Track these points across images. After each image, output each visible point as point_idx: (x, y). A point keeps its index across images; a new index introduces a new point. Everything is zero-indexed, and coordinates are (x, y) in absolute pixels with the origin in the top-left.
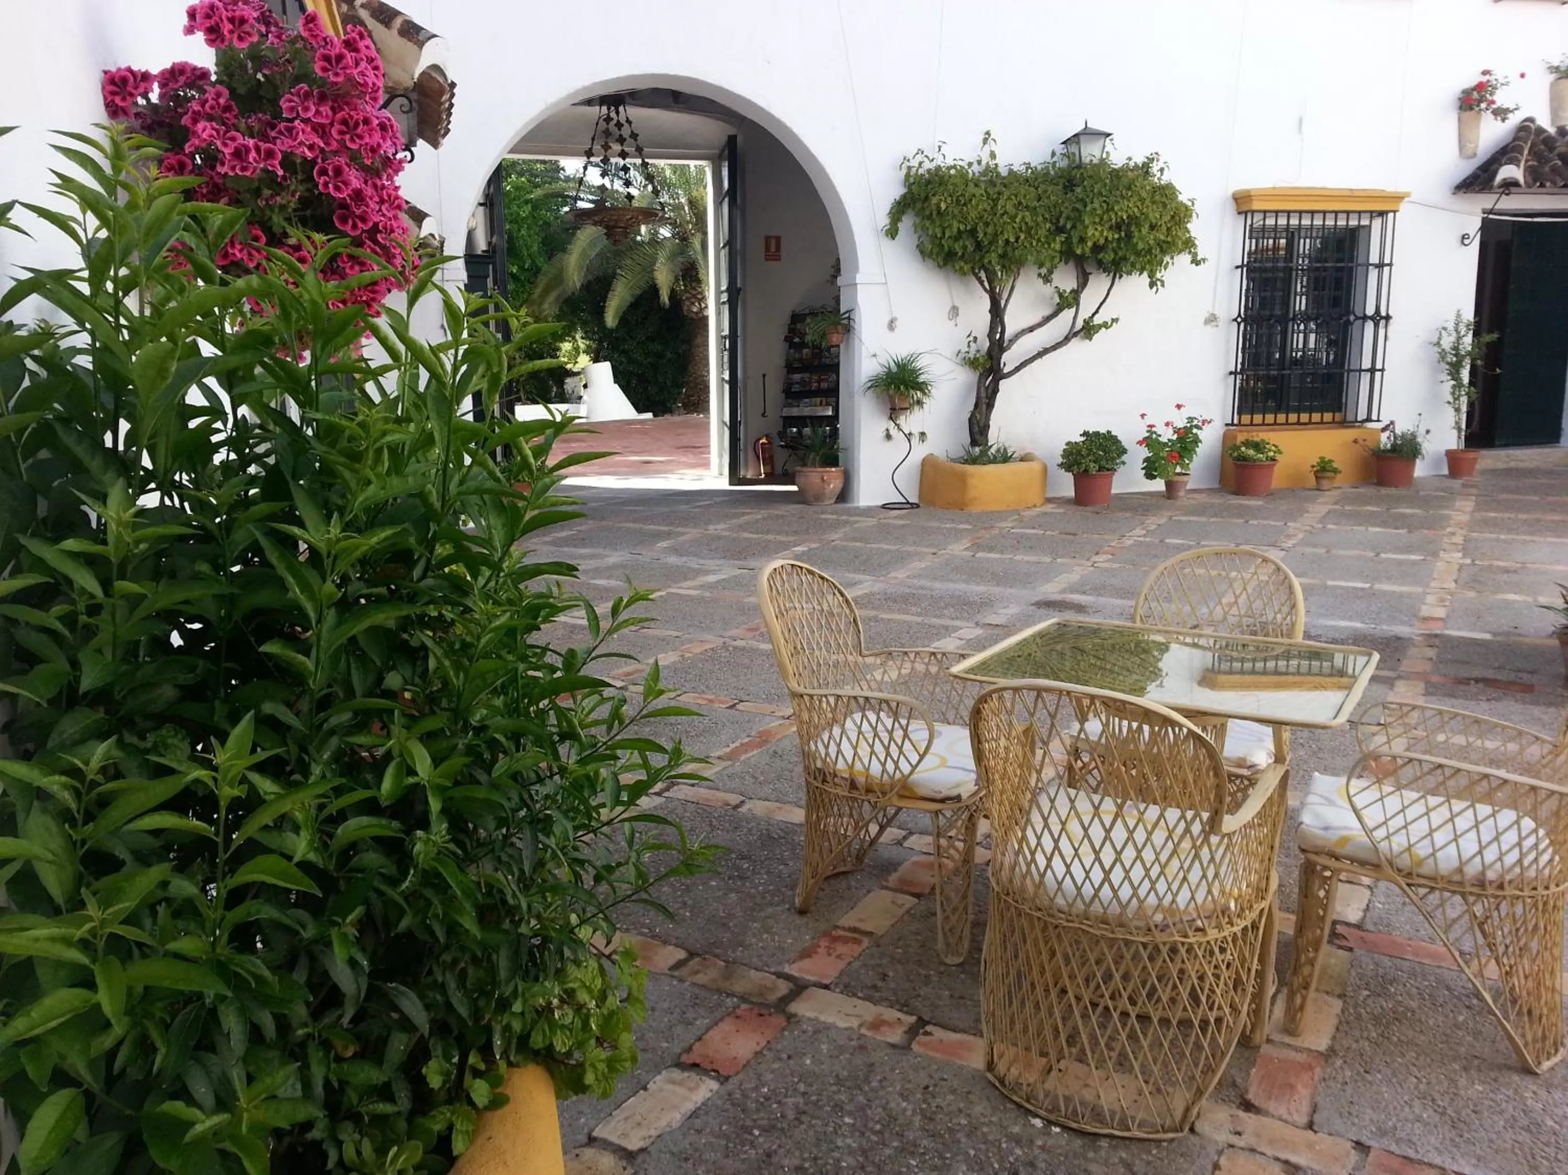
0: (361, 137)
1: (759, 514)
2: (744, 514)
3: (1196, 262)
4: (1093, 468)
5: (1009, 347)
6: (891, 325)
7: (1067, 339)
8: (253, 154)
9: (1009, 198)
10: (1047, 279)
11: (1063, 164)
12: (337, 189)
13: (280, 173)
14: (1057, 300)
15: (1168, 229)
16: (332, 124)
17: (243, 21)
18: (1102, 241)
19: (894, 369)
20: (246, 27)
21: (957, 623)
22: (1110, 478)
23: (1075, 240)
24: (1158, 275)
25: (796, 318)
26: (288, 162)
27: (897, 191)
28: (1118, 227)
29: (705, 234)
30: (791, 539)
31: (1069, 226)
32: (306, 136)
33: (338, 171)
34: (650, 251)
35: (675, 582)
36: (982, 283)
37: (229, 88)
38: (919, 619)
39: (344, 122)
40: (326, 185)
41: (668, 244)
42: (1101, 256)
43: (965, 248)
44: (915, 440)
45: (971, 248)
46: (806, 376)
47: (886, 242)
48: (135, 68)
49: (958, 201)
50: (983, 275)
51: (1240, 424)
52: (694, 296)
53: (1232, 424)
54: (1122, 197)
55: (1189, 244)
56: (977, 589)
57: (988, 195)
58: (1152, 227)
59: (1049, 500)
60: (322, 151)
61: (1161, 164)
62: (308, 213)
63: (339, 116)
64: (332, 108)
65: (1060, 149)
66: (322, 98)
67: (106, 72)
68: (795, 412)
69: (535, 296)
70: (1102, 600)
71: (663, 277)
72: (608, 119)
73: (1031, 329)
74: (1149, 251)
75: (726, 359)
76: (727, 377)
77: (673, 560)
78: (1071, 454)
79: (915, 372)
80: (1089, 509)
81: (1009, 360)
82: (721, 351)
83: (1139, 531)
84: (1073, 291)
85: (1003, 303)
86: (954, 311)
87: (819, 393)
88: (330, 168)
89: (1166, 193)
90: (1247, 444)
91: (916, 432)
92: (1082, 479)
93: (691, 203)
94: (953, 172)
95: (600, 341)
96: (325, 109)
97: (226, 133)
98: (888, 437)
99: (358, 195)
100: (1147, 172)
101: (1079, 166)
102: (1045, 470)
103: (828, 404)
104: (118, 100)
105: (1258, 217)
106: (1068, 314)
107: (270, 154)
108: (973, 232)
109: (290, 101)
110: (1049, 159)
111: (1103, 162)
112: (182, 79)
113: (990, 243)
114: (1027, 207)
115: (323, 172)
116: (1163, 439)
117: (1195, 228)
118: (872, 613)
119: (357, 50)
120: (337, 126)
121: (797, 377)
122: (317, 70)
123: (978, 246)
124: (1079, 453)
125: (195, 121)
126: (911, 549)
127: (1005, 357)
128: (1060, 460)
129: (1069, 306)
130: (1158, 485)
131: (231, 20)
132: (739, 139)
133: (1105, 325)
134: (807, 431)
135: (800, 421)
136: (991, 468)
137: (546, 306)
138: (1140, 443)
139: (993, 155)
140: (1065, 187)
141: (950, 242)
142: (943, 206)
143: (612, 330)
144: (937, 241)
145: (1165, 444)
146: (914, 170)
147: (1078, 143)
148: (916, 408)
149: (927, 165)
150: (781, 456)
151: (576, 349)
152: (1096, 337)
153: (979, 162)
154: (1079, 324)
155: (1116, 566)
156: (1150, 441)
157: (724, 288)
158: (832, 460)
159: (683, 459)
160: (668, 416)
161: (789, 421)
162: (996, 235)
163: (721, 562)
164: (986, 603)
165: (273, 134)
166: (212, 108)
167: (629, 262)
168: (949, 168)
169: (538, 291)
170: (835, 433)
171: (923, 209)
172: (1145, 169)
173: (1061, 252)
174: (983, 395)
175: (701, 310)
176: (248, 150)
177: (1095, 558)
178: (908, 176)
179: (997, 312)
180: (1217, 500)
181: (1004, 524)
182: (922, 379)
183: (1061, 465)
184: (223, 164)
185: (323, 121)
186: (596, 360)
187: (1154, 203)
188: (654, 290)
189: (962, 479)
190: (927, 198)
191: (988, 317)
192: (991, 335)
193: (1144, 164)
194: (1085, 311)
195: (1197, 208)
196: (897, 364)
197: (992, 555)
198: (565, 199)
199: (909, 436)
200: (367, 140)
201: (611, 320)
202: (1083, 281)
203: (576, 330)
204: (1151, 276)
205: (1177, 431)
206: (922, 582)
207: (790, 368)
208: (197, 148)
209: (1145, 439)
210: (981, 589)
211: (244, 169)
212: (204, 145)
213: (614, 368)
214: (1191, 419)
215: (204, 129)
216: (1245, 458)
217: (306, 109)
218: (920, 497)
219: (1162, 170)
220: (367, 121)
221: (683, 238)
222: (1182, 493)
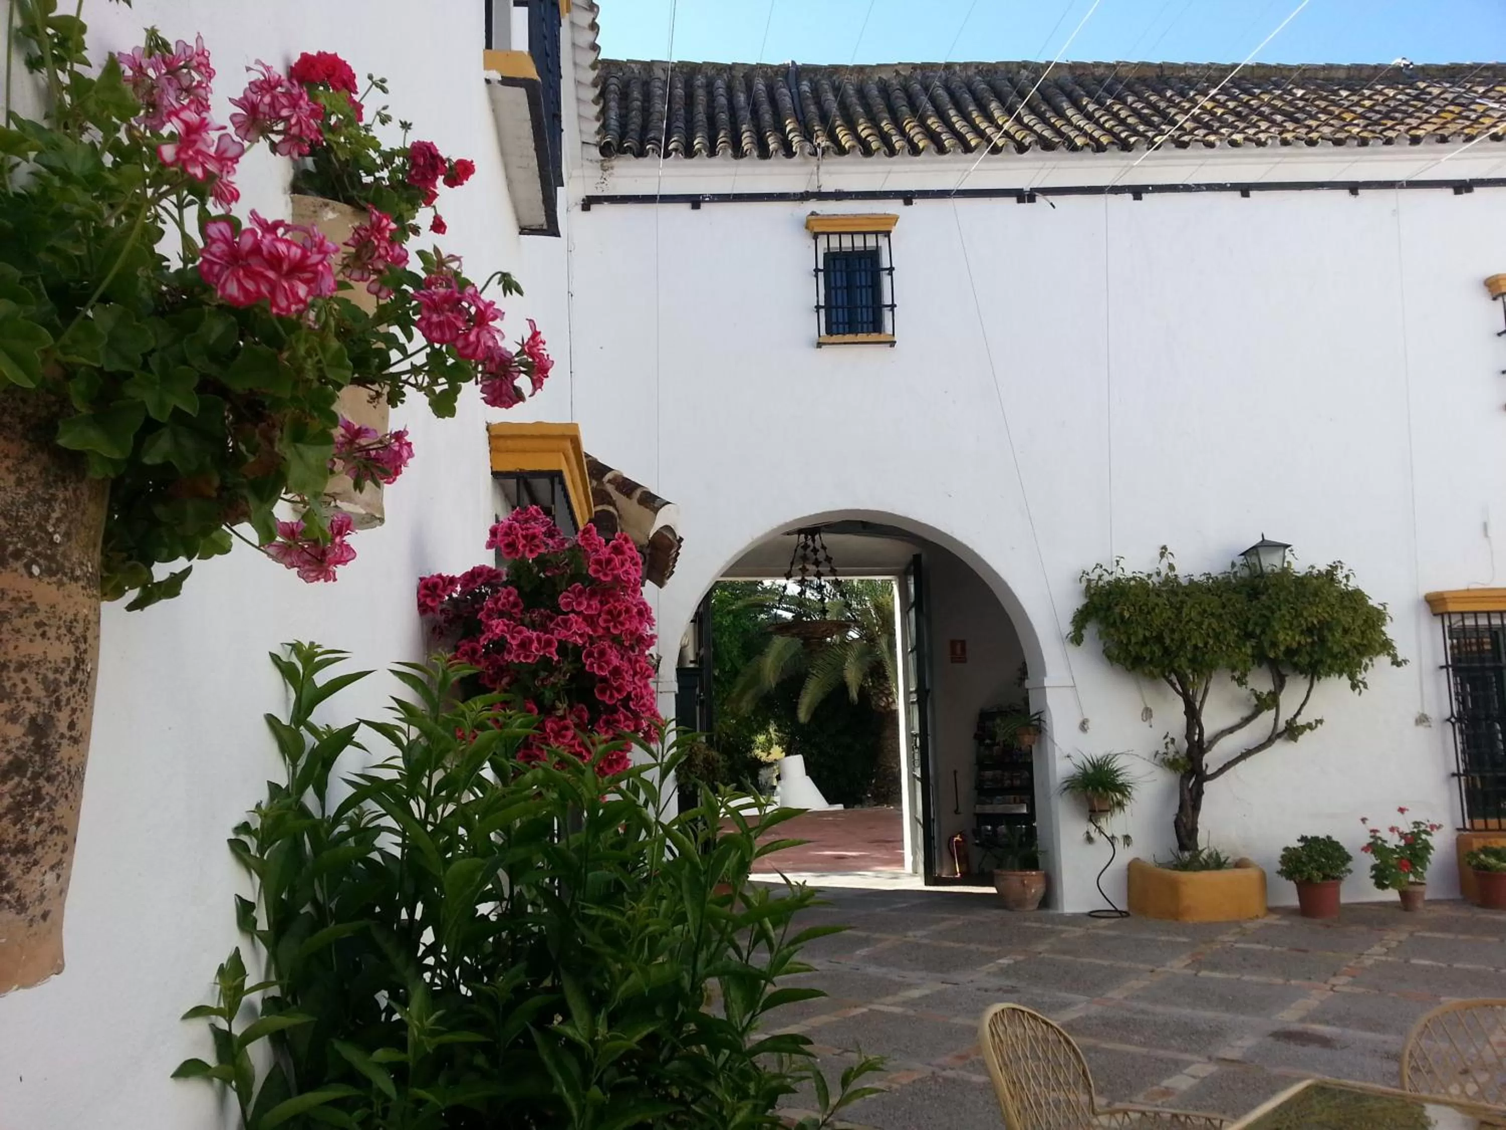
0: (622, 624)
1: (958, 920)
2: (943, 919)
3: (1396, 663)
4: (1317, 876)
5: (1209, 748)
6: (1083, 726)
7: (1270, 741)
8: (535, 644)
9: (1193, 606)
10: (1241, 682)
11: (1245, 573)
12: (601, 668)
13: (556, 658)
14: (1254, 701)
15: (1363, 633)
16: (599, 615)
17: (534, 536)
18: (1295, 645)
19: (1090, 770)
20: (537, 542)
21: (1186, 1057)
22: (1337, 886)
23: (1266, 645)
24: (1359, 677)
25: (985, 717)
26: (563, 649)
27: (1078, 602)
28: (1310, 631)
29: (892, 634)
30: (995, 949)
31: (1258, 631)
32: (578, 625)
33: (602, 653)
34: (839, 651)
35: (877, 997)
36: (1173, 685)
37: (517, 588)
38: (1144, 1050)
39: (609, 612)
40: (591, 664)
41: (855, 645)
42: (1296, 659)
43: (1153, 653)
44: (1120, 845)
45: (1158, 653)
46: (999, 772)
47: (1072, 648)
48: (444, 575)
49: (1141, 610)
50: (1174, 678)
51: (1473, 829)
52: (882, 692)
53: (1465, 829)
54: (1310, 603)
55: (1387, 646)
56: (1206, 1015)
57: (1171, 604)
58: (1346, 631)
59: (1271, 910)
60: (590, 637)
61: (1345, 571)
62: (574, 686)
63: (606, 608)
64: (601, 602)
65: (1240, 561)
66: (593, 594)
67: (421, 579)
68: (988, 809)
69: (734, 695)
70: (1350, 1032)
71: (852, 675)
72: (806, 547)
73: (1231, 730)
74: (1346, 654)
75: (917, 757)
76: (918, 773)
77: (873, 970)
78: (1290, 860)
79: (1113, 773)
80: (1319, 921)
81: (1211, 760)
82: (911, 748)
83: (1377, 949)
84: (1270, 693)
85: (1198, 705)
86: (1147, 713)
87: (1012, 790)
88: (596, 651)
89: (1356, 598)
90: (1486, 851)
91: (1119, 835)
92: (1305, 888)
93: (878, 608)
94: (1133, 583)
95: (792, 735)
96: (595, 603)
97: (515, 627)
98: (1090, 839)
99: (616, 672)
100: (1332, 579)
101: (1262, 575)
102: (1263, 877)
103: (1022, 802)
104: (428, 601)
105: (1455, 619)
106: (1267, 716)
107: (549, 643)
108: (1159, 639)
109: (567, 597)
110: (1229, 570)
111: (1285, 571)
112: (480, 581)
113: (1179, 648)
114: (1212, 614)
115: (590, 655)
116: (1391, 845)
117: (1390, 630)
118: (1091, 1041)
119: (622, 553)
120: (603, 616)
121: (989, 774)
122: (591, 572)
123: (1166, 651)
124: (1299, 860)
125: (489, 616)
126: (1126, 964)
127: (1207, 758)
128: (1279, 867)
129: (1269, 708)
130: (1392, 895)
131: (525, 537)
132: (924, 557)
133: (1310, 726)
134: (1002, 828)
135: (995, 819)
136: (1203, 875)
137: (743, 704)
138: (1365, 849)
139: (1171, 567)
140: (1249, 595)
141: (1137, 648)
142: (1127, 615)
143: (803, 725)
144: (1124, 647)
145: (1393, 851)
146: (1093, 583)
147: (1258, 554)
148: (1117, 810)
149: (1107, 578)
150: (976, 855)
151: (770, 742)
152: (1300, 738)
153: (1158, 574)
154: (1282, 725)
155: (1360, 990)
156: (1375, 847)
157: (913, 689)
158: (1031, 862)
159: (878, 855)
160: (858, 808)
161: (983, 819)
162: (1183, 641)
163: (923, 974)
164: (1217, 1033)
165: (552, 626)
166: (504, 605)
167: (820, 662)
168: (1129, 580)
169: (736, 690)
170: (1032, 833)
171: (1106, 617)
172: (1330, 575)
173: (1253, 656)
174: (1187, 796)
175: (889, 704)
176: (531, 641)
177: (1333, 981)
178: (1088, 588)
179: (1193, 714)
180: (1463, 913)
181: (1226, 938)
182: (1120, 780)
183: (1280, 873)
184: (510, 653)
185: (593, 612)
186: (788, 753)
187: (1344, 608)
188: (843, 687)
189: (1174, 887)
190: (1109, 608)
191: (1184, 718)
192: (1189, 736)
193: (1328, 571)
194: (1286, 713)
195: (1390, 611)
196: (1093, 766)
197: (1217, 975)
198: (762, 607)
199: (1112, 840)
200: (627, 626)
201: (803, 715)
202: (1280, 683)
203: (769, 724)
204: (1352, 677)
205: (1403, 836)
206: (1142, 1005)
207: (981, 764)
208: (490, 640)
209: (1370, 845)
210: (1209, 1014)
211: (526, 657)
212: (496, 638)
213: (805, 759)
214: (1417, 824)
215: (498, 626)
216: (1486, 867)
217: (579, 604)
218: (1130, 904)
219: (1347, 577)
220: (628, 611)
221: (870, 639)
222: (1420, 905)
